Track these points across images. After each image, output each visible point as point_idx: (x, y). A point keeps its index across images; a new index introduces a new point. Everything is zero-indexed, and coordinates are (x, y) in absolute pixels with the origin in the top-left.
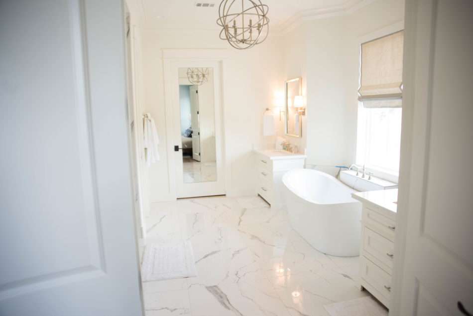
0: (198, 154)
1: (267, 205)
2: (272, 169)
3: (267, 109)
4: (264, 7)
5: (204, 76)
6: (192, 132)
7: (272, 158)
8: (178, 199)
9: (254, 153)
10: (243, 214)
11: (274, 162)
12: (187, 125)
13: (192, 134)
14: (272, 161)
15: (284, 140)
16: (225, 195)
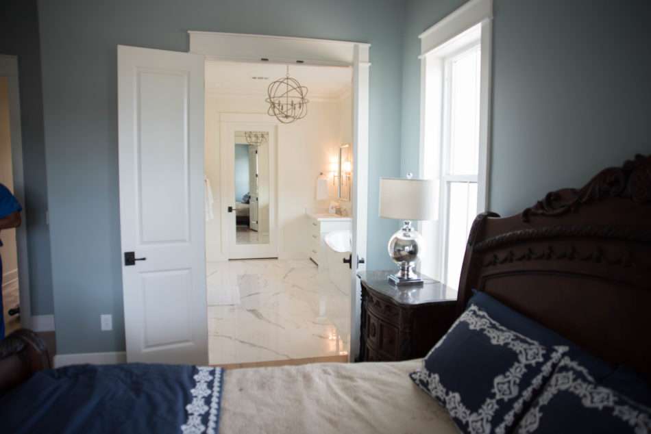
0: (255, 222)
1: (315, 266)
2: (319, 230)
3: (321, 174)
4: (303, 89)
5: (263, 136)
6: (250, 197)
7: (319, 219)
8: (230, 260)
9: (307, 217)
10: (290, 271)
11: (322, 224)
12: (245, 190)
13: (250, 201)
14: (319, 222)
15: (337, 204)
16: (276, 258)
